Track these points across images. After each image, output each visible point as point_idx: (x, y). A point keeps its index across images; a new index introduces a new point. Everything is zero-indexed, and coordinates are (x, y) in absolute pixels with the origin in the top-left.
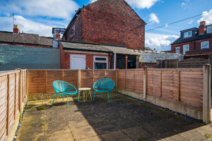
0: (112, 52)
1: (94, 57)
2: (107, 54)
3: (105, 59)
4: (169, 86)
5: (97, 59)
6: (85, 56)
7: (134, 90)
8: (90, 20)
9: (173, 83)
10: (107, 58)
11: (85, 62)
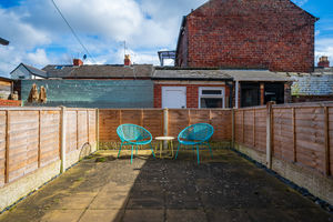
0: (231, 80)
1: (200, 89)
2: (223, 83)
3: (219, 92)
4: (308, 140)
5: (204, 92)
6: (184, 89)
7: (254, 146)
8: (201, 31)
9: (316, 134)
10: (223, 90)
11: (184, 97)
